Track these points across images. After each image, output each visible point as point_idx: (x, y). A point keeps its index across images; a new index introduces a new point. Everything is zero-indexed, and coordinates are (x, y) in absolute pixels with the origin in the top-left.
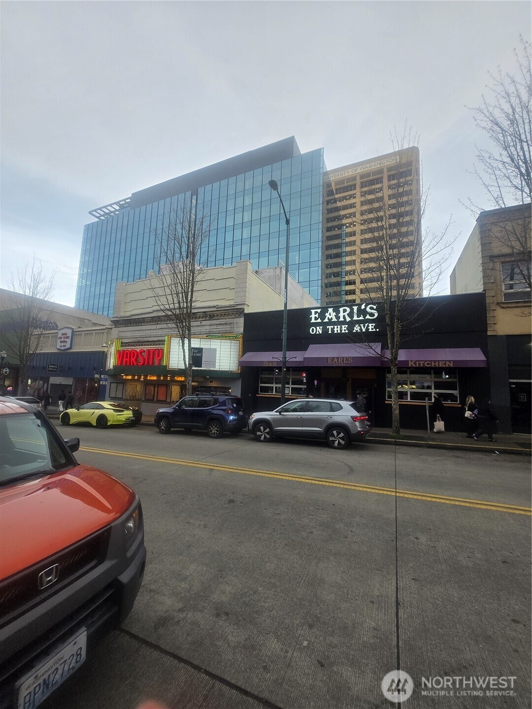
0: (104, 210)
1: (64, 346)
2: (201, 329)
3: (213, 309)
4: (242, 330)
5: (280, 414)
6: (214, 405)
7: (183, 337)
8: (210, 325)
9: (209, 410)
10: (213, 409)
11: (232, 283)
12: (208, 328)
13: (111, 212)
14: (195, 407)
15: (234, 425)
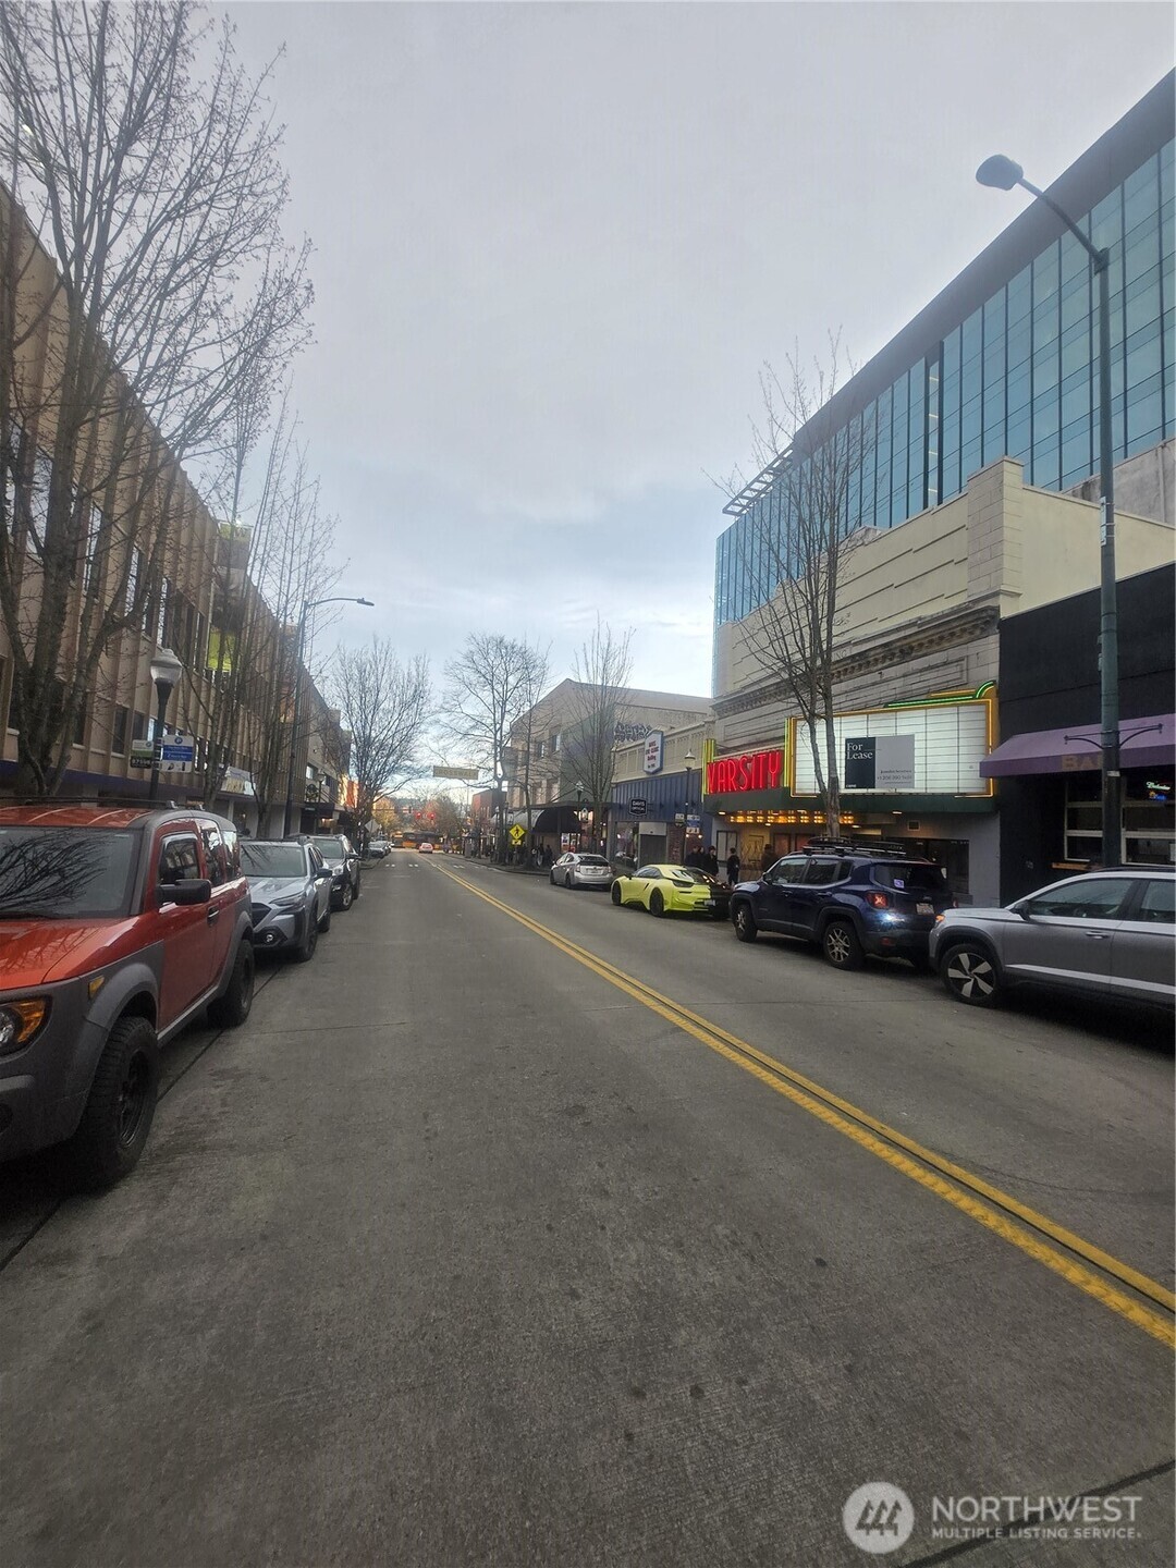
0: (748, 493)
1: (653, 765)
2: (882, 689)
3: (908, 632)
4: (993, 671)
5: (1027, 919)
6: (840, 879)
7: (811, 719)
8: (904, 676)
9: (828, 893)
10: (837, 890)
11: (958, 546)
12: (898, 684)
13: (760, 492)
14: (800, 883)
15: (893, 939)
